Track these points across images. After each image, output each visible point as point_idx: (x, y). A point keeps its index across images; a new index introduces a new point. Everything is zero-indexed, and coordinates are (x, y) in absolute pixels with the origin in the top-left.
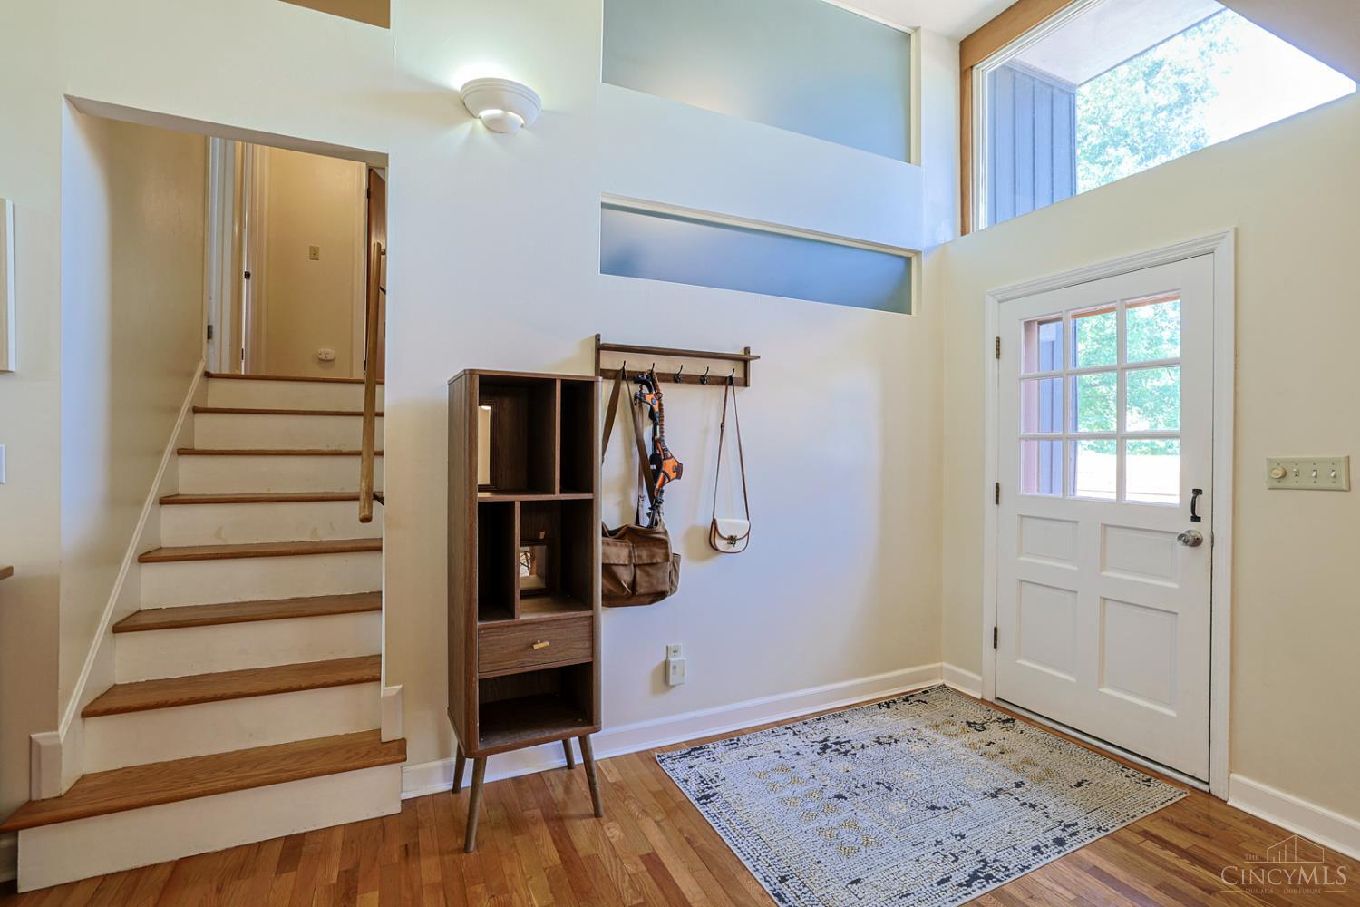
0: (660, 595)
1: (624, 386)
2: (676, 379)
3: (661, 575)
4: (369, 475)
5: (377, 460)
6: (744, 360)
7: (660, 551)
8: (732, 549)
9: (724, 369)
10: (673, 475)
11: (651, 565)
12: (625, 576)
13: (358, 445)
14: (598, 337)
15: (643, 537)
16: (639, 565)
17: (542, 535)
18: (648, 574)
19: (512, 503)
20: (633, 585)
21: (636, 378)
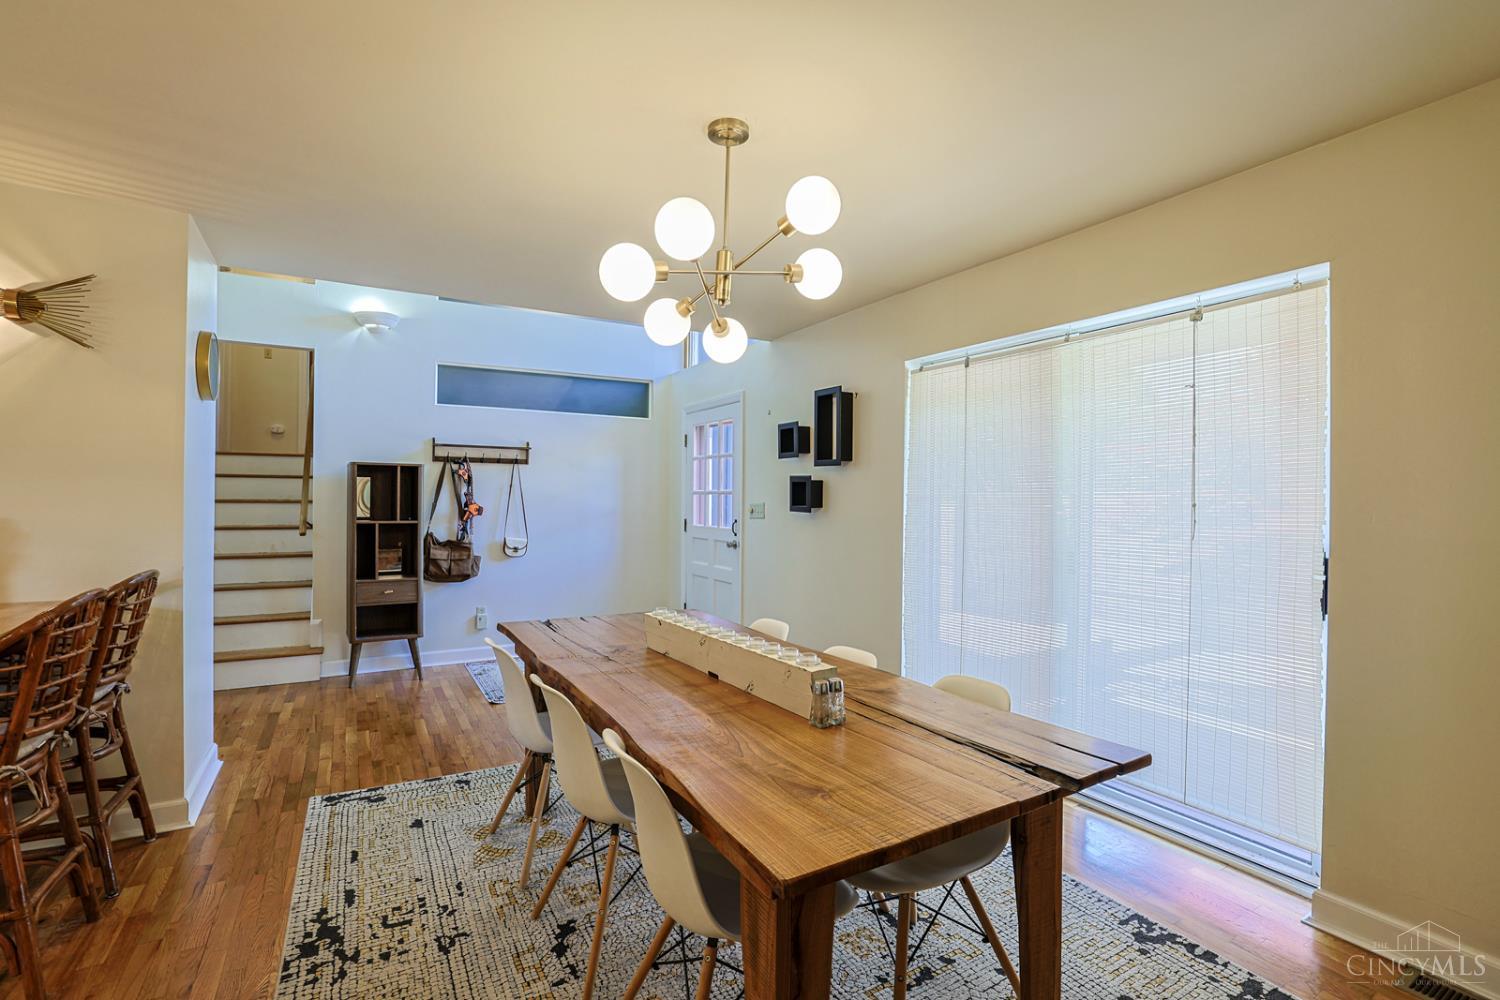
0: (466, 577)
1: (448, 466)
2: (482, 460)
3: (467, 567)
4: (305, 513)
5: (309, 506)
6: (527, 450)
7: (465, 553)
8: (515, 554)
9: (512, 455)
10: (475, 513)
11: (461, 560)
12: (445, 565)
13: (298, 496)
14: (434, 440)
15: (458, 546)
16: (454, 560)
17: (400, 544)
18: (458, 565)
19: (374, 525)
20: (449, 570)
21: (456, 460)
